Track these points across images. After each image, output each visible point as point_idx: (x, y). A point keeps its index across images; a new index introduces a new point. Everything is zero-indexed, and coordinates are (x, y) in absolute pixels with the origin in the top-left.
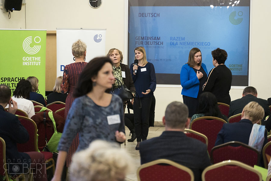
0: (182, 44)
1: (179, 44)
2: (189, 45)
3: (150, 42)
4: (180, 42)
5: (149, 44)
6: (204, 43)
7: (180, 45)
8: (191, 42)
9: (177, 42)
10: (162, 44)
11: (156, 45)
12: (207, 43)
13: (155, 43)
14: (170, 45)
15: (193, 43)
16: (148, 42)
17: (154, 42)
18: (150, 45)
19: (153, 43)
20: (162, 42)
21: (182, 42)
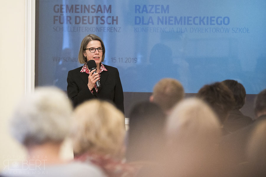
0: (162, 23)
1: (155, 20)
2: (178, 24)
3: (87, 18)
4: (159, 18)
5: (86, 22)
6: (215, 19)
7: (158, 24)
8: (185, 18)
9: (151, 18)
10: (115, 22)
11: (101, 24)
12: (222, 19)
13: (99, 19)
14: (136, 23)
15: (190, 19)
16: (83, 17)
17: (97, 17)
18: (88, 24)
19: (95, 19)
20: (115, 18)
21: (163, 17)
